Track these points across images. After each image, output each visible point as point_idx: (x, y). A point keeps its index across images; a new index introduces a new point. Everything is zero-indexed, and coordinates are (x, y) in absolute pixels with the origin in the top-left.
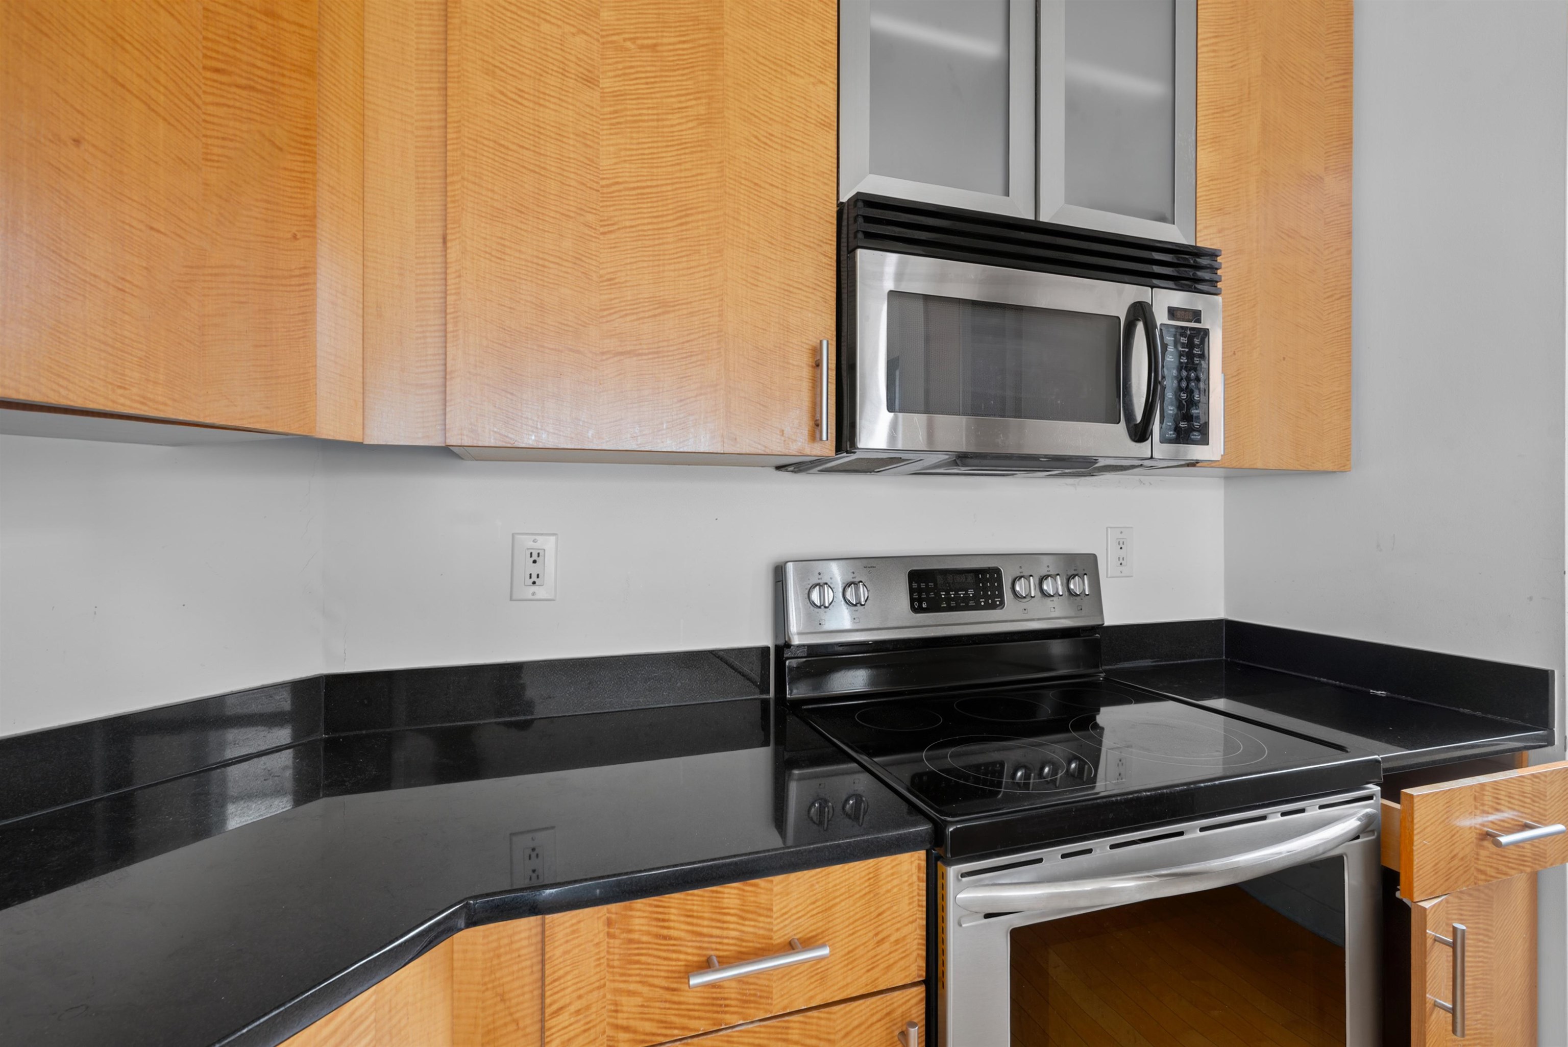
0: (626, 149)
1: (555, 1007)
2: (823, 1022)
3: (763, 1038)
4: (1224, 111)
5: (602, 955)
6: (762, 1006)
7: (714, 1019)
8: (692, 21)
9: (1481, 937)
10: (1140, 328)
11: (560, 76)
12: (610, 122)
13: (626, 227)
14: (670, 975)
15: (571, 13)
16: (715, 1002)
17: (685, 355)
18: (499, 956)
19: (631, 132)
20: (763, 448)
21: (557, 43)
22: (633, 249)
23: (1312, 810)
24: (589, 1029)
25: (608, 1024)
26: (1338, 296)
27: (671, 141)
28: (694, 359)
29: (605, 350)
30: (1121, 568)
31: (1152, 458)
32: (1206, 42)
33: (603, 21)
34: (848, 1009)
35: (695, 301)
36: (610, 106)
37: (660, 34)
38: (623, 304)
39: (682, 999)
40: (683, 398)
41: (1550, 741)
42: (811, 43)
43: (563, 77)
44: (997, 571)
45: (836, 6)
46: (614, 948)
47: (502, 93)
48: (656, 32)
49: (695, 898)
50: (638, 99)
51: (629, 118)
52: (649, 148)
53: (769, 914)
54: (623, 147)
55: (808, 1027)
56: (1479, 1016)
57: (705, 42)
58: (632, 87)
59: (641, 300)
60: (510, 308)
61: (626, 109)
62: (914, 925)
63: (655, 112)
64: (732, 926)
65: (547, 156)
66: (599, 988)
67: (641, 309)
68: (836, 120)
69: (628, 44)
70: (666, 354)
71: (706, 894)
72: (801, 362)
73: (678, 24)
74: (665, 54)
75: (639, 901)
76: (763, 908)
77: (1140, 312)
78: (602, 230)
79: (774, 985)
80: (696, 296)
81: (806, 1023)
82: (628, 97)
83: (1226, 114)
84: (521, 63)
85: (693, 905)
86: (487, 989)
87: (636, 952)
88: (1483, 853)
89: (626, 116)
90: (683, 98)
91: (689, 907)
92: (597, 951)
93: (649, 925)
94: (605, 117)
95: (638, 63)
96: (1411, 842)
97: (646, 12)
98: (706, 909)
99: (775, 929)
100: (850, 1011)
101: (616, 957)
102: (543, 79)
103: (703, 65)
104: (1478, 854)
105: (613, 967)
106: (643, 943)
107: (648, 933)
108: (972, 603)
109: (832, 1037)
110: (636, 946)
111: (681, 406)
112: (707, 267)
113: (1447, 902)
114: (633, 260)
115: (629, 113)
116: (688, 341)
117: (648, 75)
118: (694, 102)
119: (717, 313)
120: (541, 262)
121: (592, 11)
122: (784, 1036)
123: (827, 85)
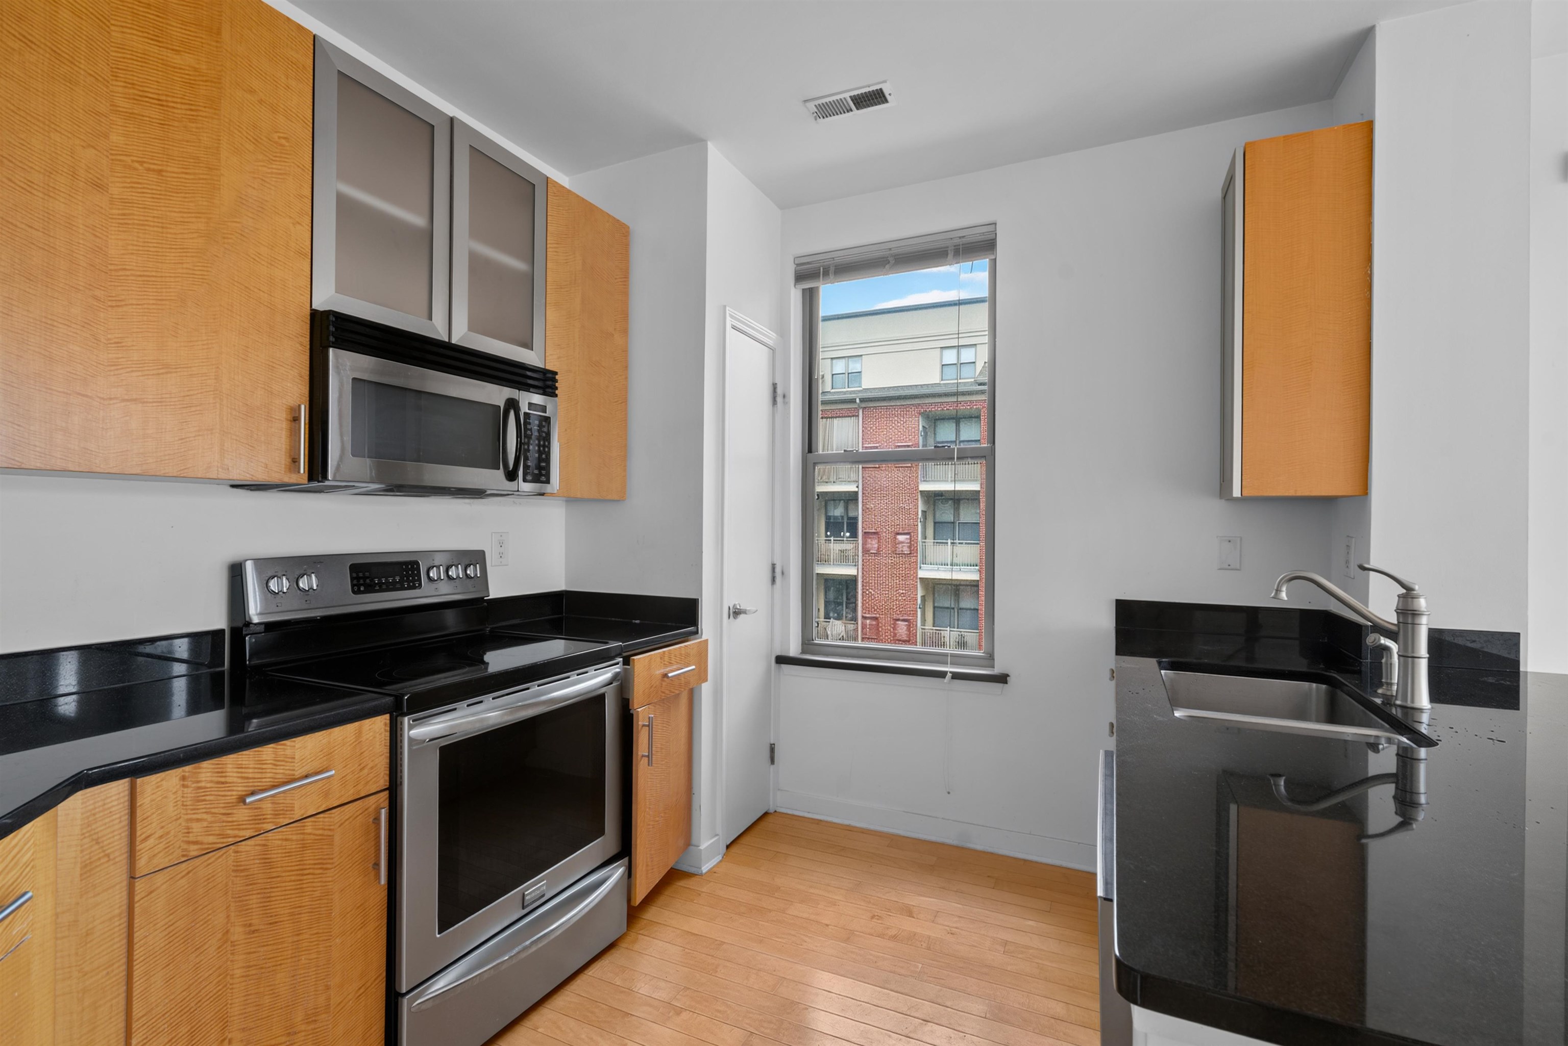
0: (133, 245)
1: (143, 836)
2: (326, 820)
3: (289, 835)
4: (561, 288)
5: (178, 799)
6: (287, 816)
7: (255, 828)
8: (193, 159)
9: (665, 725)
10: (512, 415)
11: (70, 177)
12: (118, 221)
13: (132, 304)
14: (226, 805)
15: (81, 130)
16: (256, 818)
17: (185, 406)
18: (94, 815)
19: (138, 233)
20: (251, 477)
21: (67, 151)
22: (140, 322)
23: (591, 671)
24: (169, 847)
25: (183, 841)
26: (620, 402)
27: (174, 245)
28: (193, 409)
29: (112, 397)
30: (501, 560)
31: (518, 491)
32: (551, 246)
33: (113, 142)
34: (342, 810)
35: (195, 367)
36: (119, 209)
37: (165, 163)
38: (129, 363)
39: (234, 819)
40: (184, 437)
41: (697, 633)
42: (292, 195)
43: (73, 178)
44: (417, 563)
45: (311, 173)
46: (187, 793)
47: (10, 180)
48: (162, 161)
49: (244, 756)
50: (145, 208)
51: (136, 222)
52: (154, 247)
53: (293, 760)
54: (130, 242)
55: (317, 824)
56: (664, 762)
57: (205, 177)
58: (140, 199)
59: (147, 361)
60: (18, 355)
61: (133, 214)
62: (383, 756)
63: (160, 220)
64: (268, 771)
65: (56, 238)
66: (177, 819)
67: (146, 368)
68: (310, 251)
69: (137, 165)
70: (169, 404)
71: (251, 753)
72: (281, 417)
73: (181, 159)
74: (169, 179)
75: (205, 762)
76: (289, 758)
77: (512, 404)
78: (110, 303)
79: (296, 802)
80: (195, 363)
81: (316, 822)
82: (135, 205)
83: (562, 290)
84: (30, 160)
85: (242, 761)
86: (85, 838)
87: (203, 794)
88: (664, 684)
89: (134, 219)
90: (185, 215)
91: (240, 762)
92: (175, 797)
93: (211, 776)
94: (114, 217)
95: (145, 181)
96: (634, 681)
97: (152, 144)
98: (251, 763)
99: (296, 769)
100: (344, 811)
101: (190, 799)
102: (52, 176)
103: (202, 194)
104: (662, 684)
105: (187, 806)
106: (207, 788)
107: (211, 782)
108: (398, 586)
109: (332, 827)
110: (203, 790)
111: (182, 443)
112: (205, 342)
113: (649, 708)
114: (138, 330)
115: (135, 217)
116: (188, 396)
117: (154, 192)
118: (194, 220)
119: (214, 377)
120: (49, 322)
121: (102, 133)
122: (302, 831)
123: (303, 226)
